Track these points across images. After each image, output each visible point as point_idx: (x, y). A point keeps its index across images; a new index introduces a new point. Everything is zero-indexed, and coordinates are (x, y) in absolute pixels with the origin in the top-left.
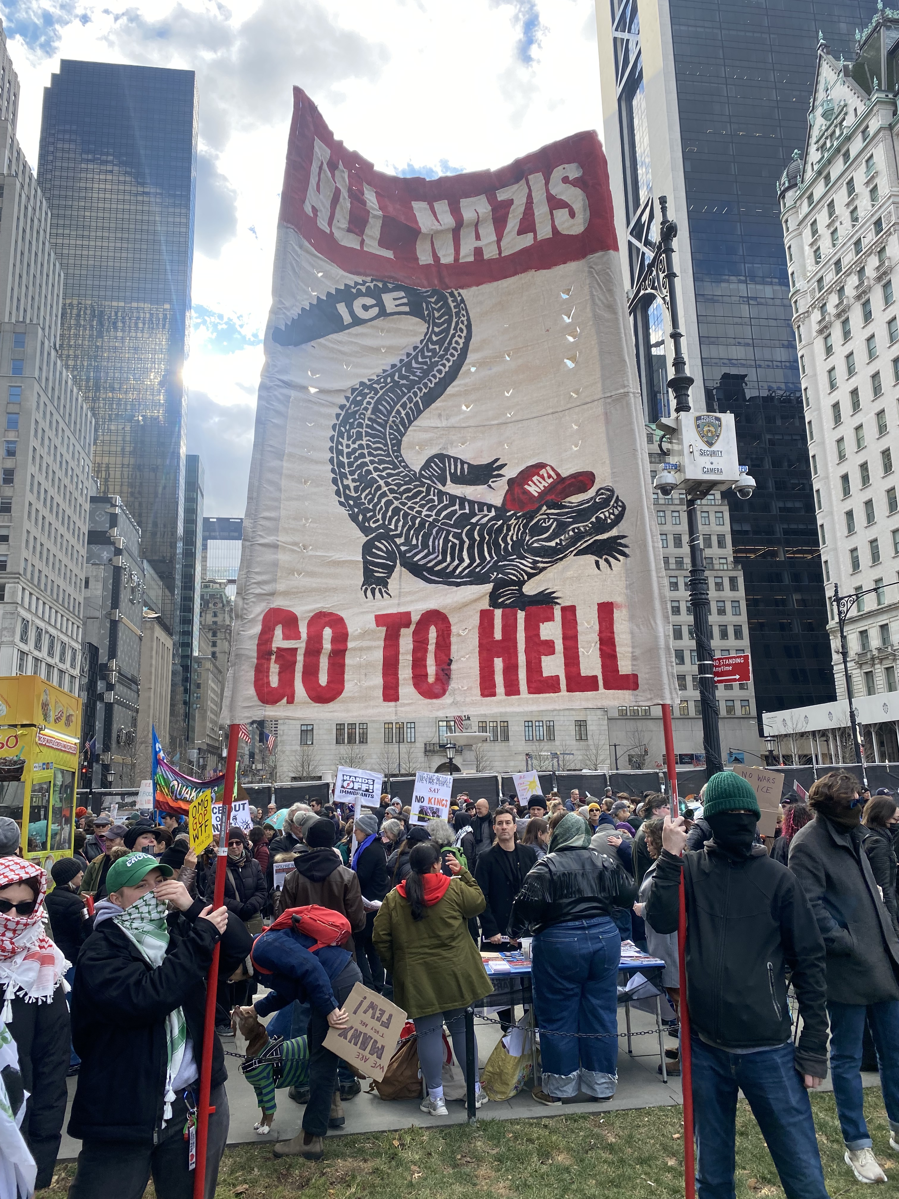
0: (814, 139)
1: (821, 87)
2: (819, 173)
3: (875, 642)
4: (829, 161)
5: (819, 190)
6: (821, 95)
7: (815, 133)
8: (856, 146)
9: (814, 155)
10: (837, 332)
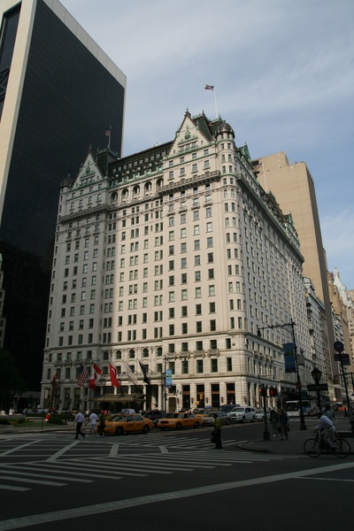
0: (79, 176)
1: (87, 162)
2: (80, 188)
3: (64, 358)
4: (85, 187)
5: (78, 194)
6: (86, 164)
7: (81, 175)
8: (95, 188)
9: (78, 181)
10: (73, 244)
